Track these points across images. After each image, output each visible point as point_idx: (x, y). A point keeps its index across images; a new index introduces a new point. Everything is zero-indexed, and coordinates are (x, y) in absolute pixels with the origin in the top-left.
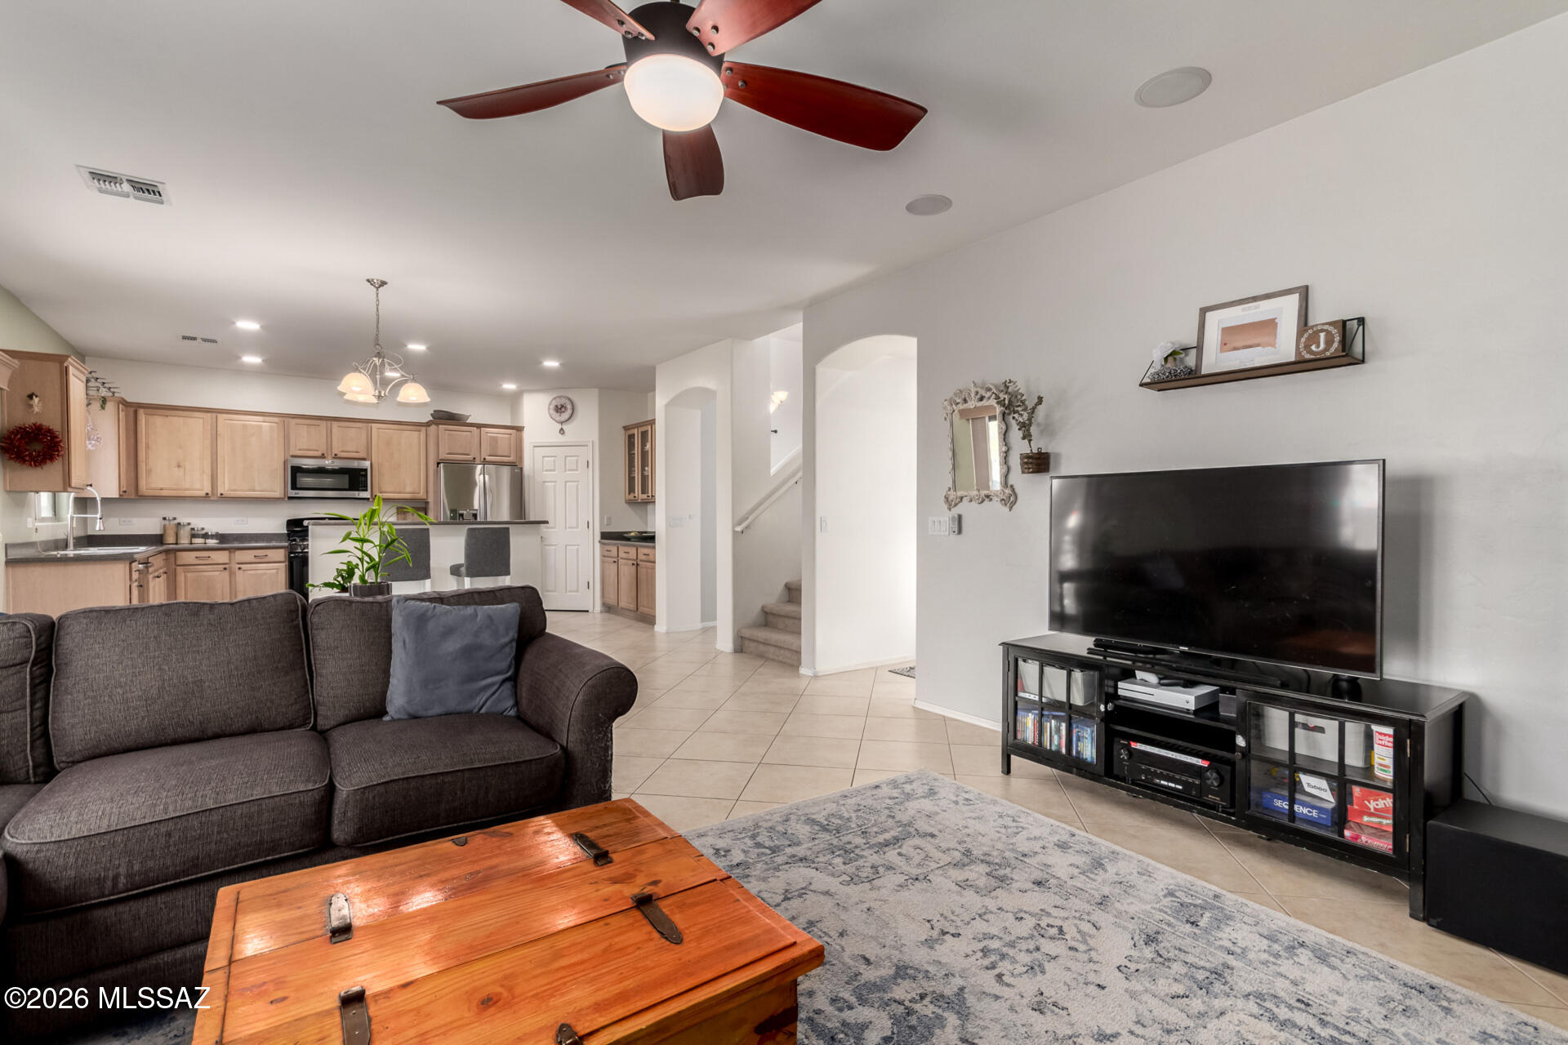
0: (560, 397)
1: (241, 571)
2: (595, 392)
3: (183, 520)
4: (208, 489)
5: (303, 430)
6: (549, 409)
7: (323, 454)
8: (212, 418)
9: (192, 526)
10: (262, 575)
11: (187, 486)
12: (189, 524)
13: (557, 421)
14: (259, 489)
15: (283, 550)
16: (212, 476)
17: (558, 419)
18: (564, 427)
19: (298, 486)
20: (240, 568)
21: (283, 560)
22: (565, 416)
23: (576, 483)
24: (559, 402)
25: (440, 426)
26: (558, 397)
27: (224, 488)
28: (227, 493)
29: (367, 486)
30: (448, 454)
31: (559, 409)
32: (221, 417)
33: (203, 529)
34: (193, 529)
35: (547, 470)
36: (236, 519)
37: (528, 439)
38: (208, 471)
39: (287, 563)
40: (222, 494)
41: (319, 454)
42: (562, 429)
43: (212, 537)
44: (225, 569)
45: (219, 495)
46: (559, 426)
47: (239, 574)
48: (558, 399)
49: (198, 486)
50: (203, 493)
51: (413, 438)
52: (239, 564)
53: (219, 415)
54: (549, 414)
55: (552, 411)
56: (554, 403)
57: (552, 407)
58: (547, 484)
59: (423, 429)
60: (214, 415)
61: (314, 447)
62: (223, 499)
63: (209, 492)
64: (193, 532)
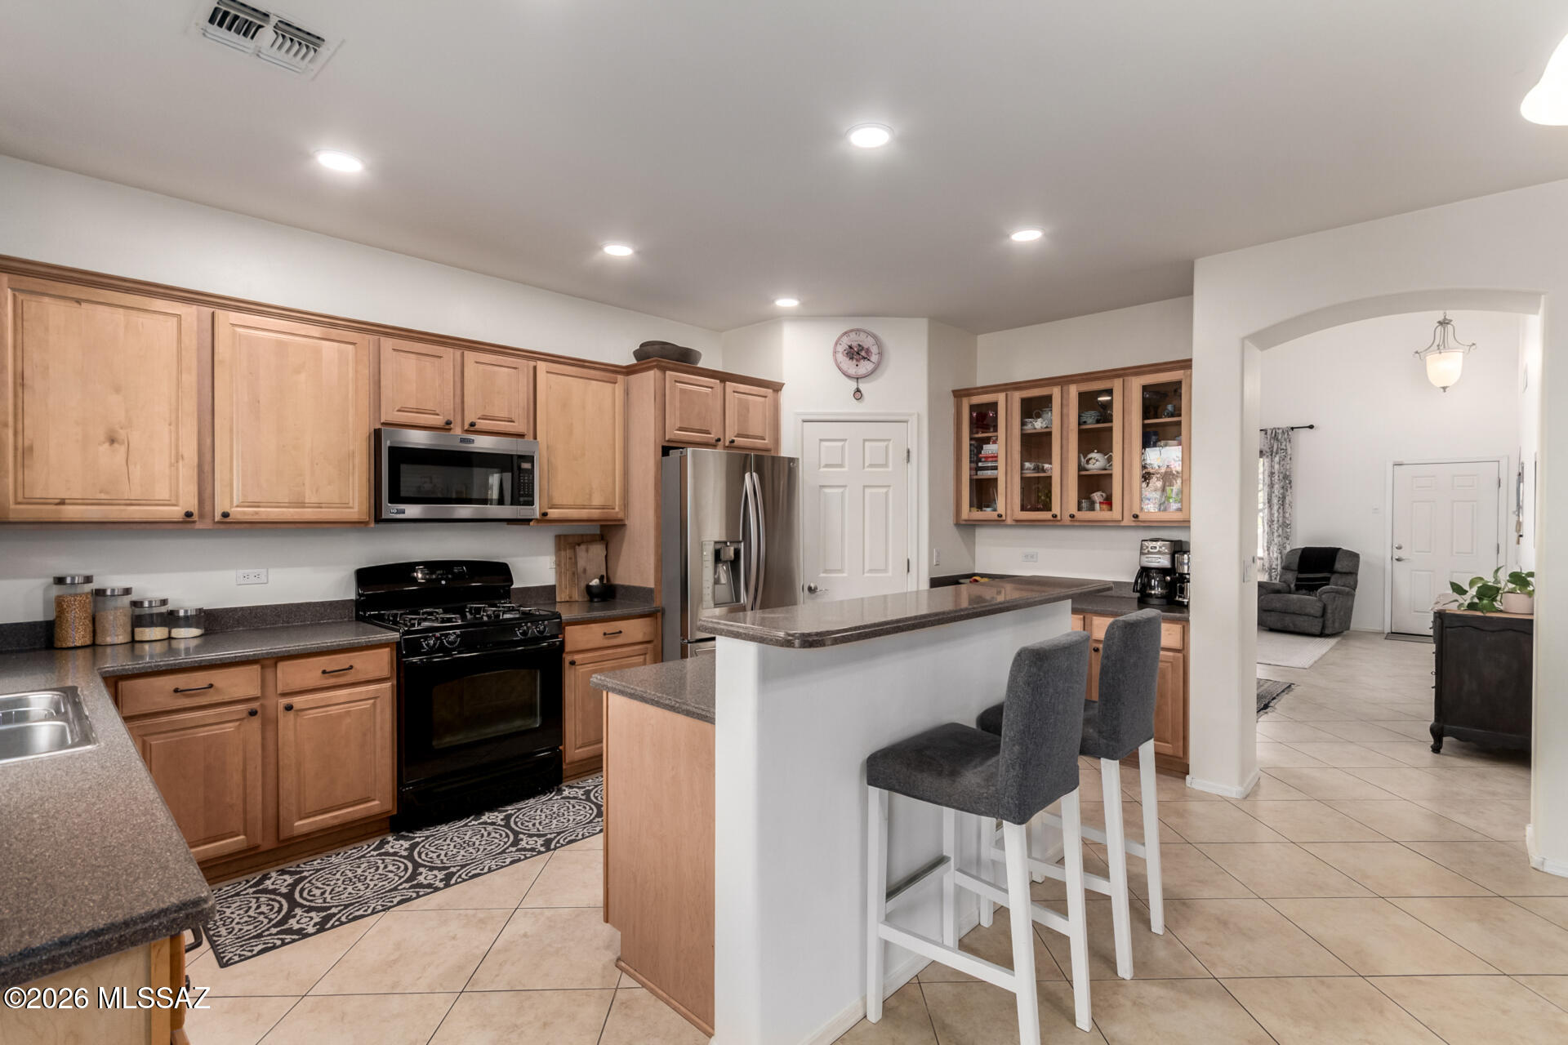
0: (857, 331)
1: (291, 714)
2: (921, 326)
3: (112, 581)
4: (189, 502)
5: (410, 364)
6: (835, 352)
7: (448, 423)
8: (199, 319)
9: (134, 597)
10: (340, 717)
11: (135, 493)
12: (127, 591)
13: (849, 376)
14: (314, 499)
15: (387, 650)
16: (200, 466)
17: (852, 371)
18: (862, 387)
19: (403, 494)
20: (289, 708)
21: (386, 673)
22: (865, 368)
23: (884, 490)
24: (854, 340)
25: (668, 373)
26: (852, 331)
27: (231, 498)
28: (237, 512)
29: (532, 496)
30: (680, 429)
31: (856, 353)
32: (226, 318)
33: (164, 602)
34: (136, 604)
35: (827, 466)
36: (241, 572)
37: (791, 406)
38: (190, 451)
39: (395, 682)
40: (225, 515)
41: (438, 421)
42: (858, 390)
43: (188, 621)
44: (253, 713)
45: (218, 517)
46: (853, 385)
47: (287, 722)
48: (853, 335)
49: (162, 492)
50: (176, 512)
51: (601, 395)
52: (284, 695)
53: (221, 314)
54: (836, 360)
55: (842, 358)
56: (846, 341)
57: (840, 349)
58: (827, 490)
59: (620, 378)
60: (207, 311)
61: (430, 406)
62: (227, 524)
63: (194, 509)
64: (138, 611)
